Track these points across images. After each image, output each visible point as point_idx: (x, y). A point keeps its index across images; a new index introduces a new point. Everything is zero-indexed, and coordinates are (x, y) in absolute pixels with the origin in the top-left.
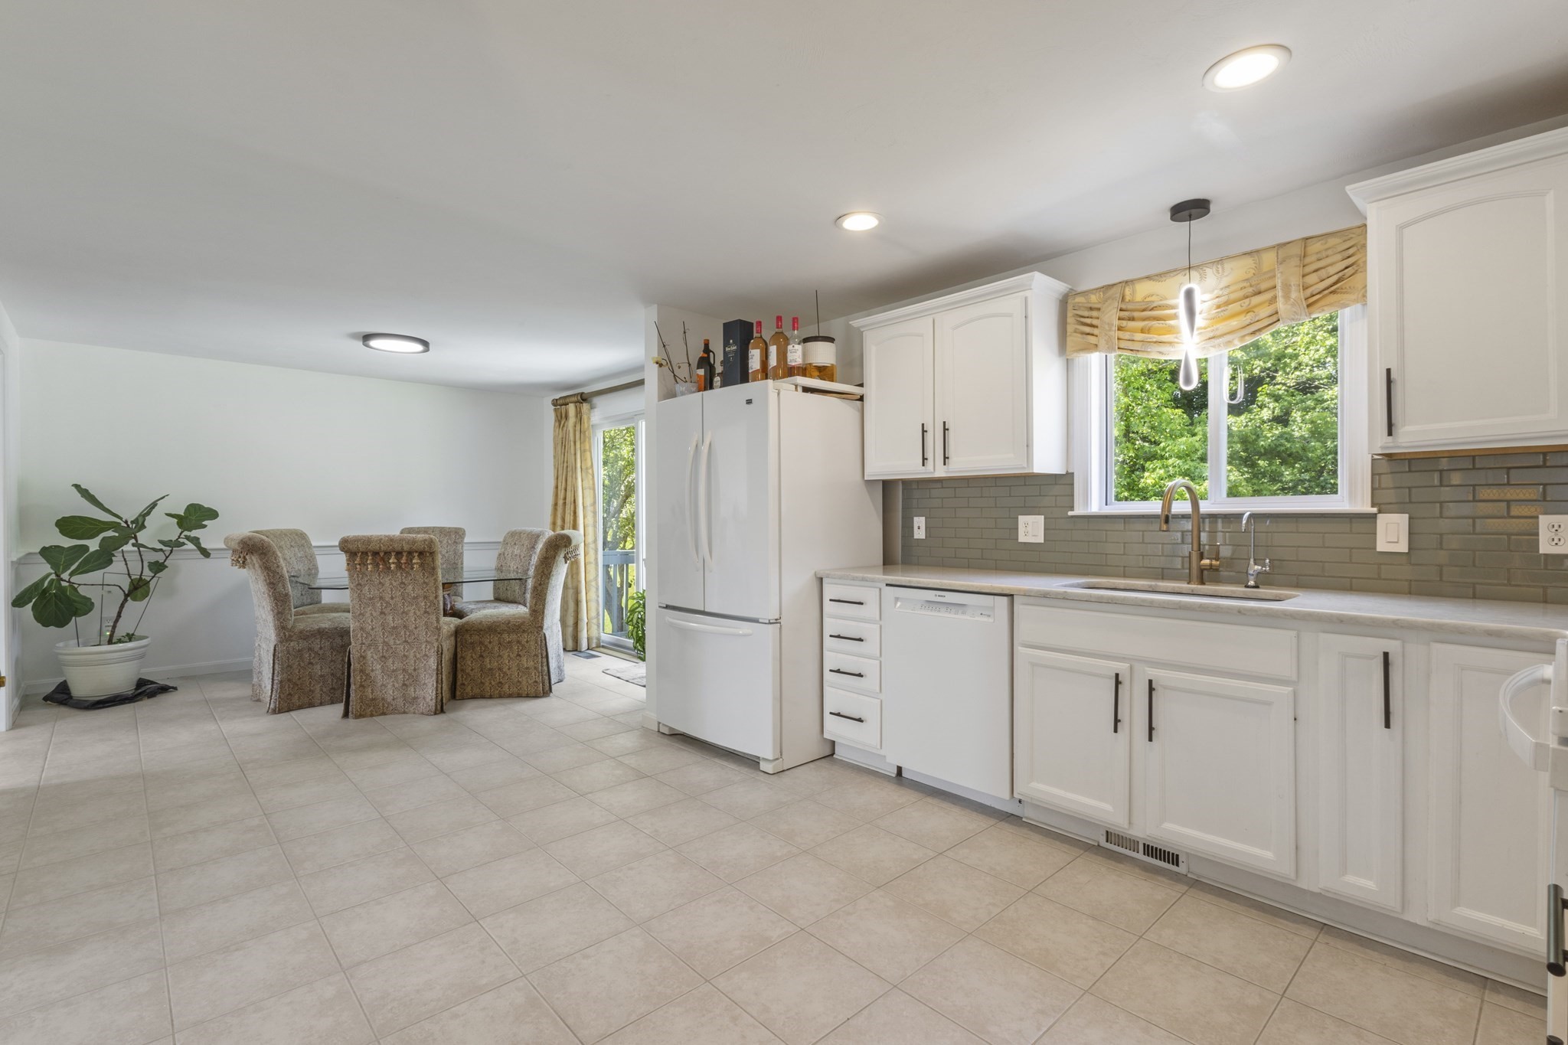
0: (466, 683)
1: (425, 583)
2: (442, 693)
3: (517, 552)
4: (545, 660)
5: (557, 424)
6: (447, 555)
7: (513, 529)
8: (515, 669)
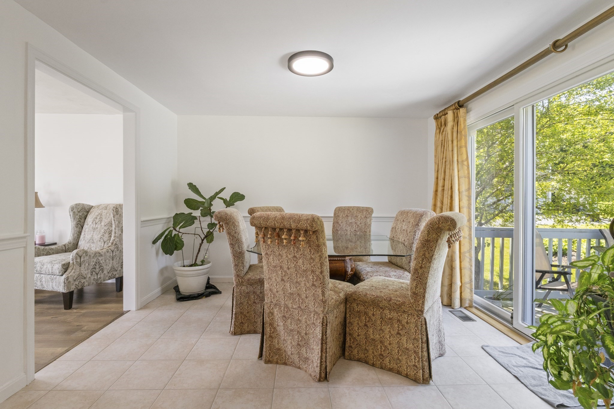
0: (353, 346)
1: (311, 258)
2: (326, 362)
3: (405, 227)
4: (425, 345)
5: (438, 131)
6: (360, 226)
7: (403, 209)
8: (395, 346)
